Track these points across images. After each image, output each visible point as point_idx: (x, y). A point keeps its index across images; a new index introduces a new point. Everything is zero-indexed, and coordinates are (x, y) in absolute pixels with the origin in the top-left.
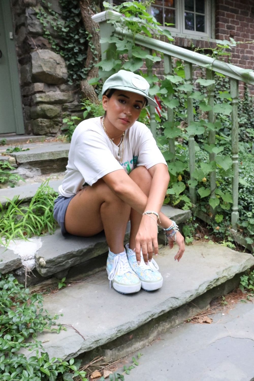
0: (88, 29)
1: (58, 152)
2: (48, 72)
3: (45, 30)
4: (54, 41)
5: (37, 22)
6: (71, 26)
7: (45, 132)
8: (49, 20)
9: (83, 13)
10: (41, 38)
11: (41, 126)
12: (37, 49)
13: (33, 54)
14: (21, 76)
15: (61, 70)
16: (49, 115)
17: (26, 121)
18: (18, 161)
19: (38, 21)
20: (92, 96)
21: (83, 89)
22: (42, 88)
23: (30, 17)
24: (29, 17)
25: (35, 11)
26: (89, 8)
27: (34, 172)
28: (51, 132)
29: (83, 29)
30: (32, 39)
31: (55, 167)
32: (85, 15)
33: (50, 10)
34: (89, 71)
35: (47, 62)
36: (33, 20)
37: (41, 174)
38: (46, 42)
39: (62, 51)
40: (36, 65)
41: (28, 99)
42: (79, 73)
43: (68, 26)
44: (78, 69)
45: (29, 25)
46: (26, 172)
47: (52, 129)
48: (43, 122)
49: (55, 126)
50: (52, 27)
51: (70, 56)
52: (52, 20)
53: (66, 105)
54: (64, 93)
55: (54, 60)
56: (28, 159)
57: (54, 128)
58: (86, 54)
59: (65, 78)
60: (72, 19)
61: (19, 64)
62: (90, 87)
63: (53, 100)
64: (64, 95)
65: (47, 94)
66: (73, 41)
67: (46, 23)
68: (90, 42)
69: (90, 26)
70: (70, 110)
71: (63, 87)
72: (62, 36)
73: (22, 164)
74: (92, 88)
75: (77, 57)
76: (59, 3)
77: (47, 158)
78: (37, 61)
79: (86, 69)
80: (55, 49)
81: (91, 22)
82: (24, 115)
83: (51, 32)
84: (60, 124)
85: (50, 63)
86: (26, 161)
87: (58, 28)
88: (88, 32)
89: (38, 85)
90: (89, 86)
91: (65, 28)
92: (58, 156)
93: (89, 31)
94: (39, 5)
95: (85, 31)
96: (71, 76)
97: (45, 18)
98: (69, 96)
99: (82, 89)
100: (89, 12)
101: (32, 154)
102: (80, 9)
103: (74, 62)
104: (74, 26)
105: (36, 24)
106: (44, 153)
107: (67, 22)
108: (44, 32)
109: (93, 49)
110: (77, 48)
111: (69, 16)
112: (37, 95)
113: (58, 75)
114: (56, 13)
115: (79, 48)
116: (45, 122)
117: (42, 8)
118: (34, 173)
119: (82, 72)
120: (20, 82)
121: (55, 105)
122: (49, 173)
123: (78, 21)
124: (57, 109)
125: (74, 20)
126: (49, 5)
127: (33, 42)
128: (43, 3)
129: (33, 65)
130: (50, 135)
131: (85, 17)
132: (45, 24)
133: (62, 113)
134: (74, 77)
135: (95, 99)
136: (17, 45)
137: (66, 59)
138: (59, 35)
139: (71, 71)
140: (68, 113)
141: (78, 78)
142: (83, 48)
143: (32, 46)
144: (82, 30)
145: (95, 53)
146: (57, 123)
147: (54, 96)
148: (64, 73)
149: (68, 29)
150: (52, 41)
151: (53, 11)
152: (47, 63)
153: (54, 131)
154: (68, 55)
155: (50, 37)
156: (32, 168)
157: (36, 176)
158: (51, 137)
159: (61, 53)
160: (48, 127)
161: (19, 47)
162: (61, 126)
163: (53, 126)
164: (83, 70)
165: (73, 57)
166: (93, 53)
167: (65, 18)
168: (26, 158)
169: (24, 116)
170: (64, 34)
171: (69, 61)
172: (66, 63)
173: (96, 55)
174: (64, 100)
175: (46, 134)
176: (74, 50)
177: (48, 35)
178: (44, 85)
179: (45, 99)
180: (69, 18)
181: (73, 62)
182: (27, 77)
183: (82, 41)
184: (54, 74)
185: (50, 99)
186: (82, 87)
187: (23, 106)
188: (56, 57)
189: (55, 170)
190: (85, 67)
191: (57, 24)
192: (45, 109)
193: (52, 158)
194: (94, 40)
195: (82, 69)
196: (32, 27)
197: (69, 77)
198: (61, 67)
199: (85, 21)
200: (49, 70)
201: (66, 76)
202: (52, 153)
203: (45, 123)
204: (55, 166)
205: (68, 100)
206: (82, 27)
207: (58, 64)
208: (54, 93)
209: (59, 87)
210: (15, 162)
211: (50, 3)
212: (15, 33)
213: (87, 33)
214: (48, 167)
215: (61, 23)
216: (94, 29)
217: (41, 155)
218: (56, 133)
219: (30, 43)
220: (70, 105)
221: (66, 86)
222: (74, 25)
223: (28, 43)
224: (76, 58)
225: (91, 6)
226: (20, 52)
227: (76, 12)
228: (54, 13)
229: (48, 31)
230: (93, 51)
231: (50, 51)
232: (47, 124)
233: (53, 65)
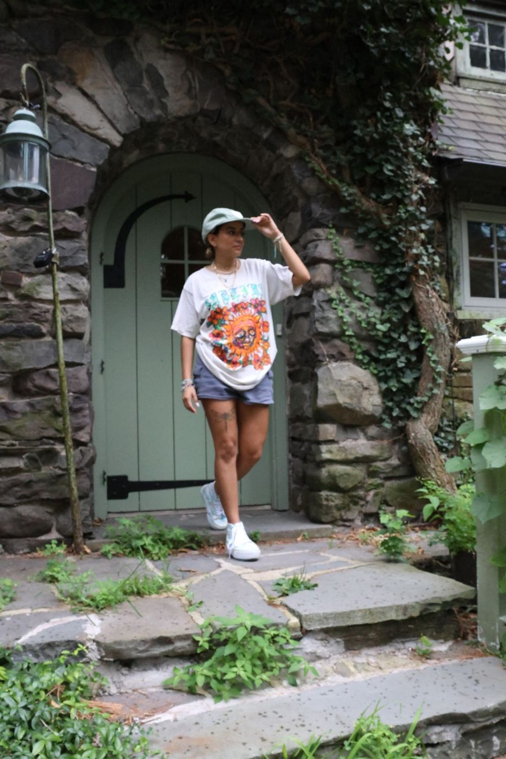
0: (426, 325)
1: (381, 610)
2: (346, 405)
3: (345, 328)
4: (359, 347)
5: (331, 315)
6: (394, 319)
7: (333, 517)
8: (354, 311)
9: (415, 295)
10: (337, 342)
11: (327, 506)
12: (329, 362)
13: (320, 372)
14: (291, 401)
15: (371, 400)
16: (342, 485)
17: (293, 486)
18: (305, 626)
19: (334, 314)
20: (429, 452)
21: (412, 438)
22: (334, 435)
23: (321, 306)
24: (318, 308)
25: (329, 295)
26: (428, 287)
27: (332, 645)
28: (345, 518)
29: (415, 323)
30: (321, 345)
31: (371, 637)
32: (421, 299)
33: (356, 293)
34: (425, 404)
35: (346, 386)
36: (326, 312)
37: (344, 650)
38: (345, 349)
39: (373, 363)
40: (326, 391)
41: (301, 447)
42: (404, 406)
43: (389, 320)
44: (402, 397)
45: (318, 320)
46: (318, 647)
47: (346, 512)
48: (330, 497)
49: (351, 505)
50: (359, 322)
51: (389, 374)
52: (359, 309)
53: (375, 466)
54: (374, 443)
55: (359, 382)
56: (322, 623)
57: (349, 510)
58: (419, 370)
59: (377, 414)
60: (394, 305)
61: (288, 380)
62: (426, 435)
63: (351, 457)
64: (373, 447)
65: (342, 444)
66: (395, 345)
67: (348, 317)
68: (429, 349)
69: (430, 320)
70: (382, 476)
71: (373, 430)
72: (376, 338)
73: (311, 631)
74: (430, 436)
75: (401, 374)
76: (373, 278)
77: (359, 621)
78: (327, 384)
79: (419, 399)
80: (361, 360)
81: (431, 311)
82: (291, 473)
83: (356, 331)
84: (362, 503)
85: (350, 388)
86: (319, 627)
87: (369, 323)
88: (425, 329)
89: (327, 429)
90: (424, 433)
91: (383, 322)
92: (380, 618)
93: (427, 328)
94: (337, 284)
95: (419, 326)
96: (388, 410)
97: (347, 307)
98: (382, 448)
99: (410, 439)
100: (428, 293)
101: (331, 614)
102: (411, 289)
103: (396, 385)
104: (398, 319)
105: (331, 319)
106: (354, 612)
107: (385, 311)
108: (343, 332)
109: (434, 362)
110: (403, 359)
111: (390, 299)
112: (324, 448)
113: (365, 409)
114: (366, 296)
115: (407, 359)
116: (333, 499)
117: (341, 289)
118: (332, 649)
119: (411, 404)
120: (287, 412)
121: (355, 464)
122: (359, 649)
123: (407, 310)
124: (358, 472)
125: (398, 308)
126: (355, 284)
127: (322, 349)
128: (345, 281)
129: (319, 392)
130: (341, 523)
131: (421, 302)
132: (347, 319)
133: (367, 480)
134: (394, 414)
135: (435, 458)
136: (288, 346)
137: (380, 379)
138: (370, 335)
139: (389, 401)
140: (379, 481)
141: (402, 415)
142: (414, 359)
143: (320, 358)
144: (414, 326)
145: (437, 370)
146: (355, 500)
147: (355, 449)
148: (375, 405)
149: (388, 325)
150: (355, 347)
151: (361, 293)
152: (346, 388)
153: (349, 515)
154: (384, 371)
155: (354, 340)
156: (329, 638)
157: (334, 655)
158: (342, 528)
159: (371, 368)
160: (339, 508)
161: (291, 349)
162: (362, 506)
163: (348, 505)
164: (412, 401)
165: (394, 375)
166: (433, 369)
167: (381, 304)
168: (320, 620)
169: (289, 476)
170: (380, 334)
171: (386, 382)
172: (380, 387)
173: (439, 374)
174: (372, 456)
175: (333, 522)
176: (398, 362)
177: (350, 336)
178: (338, 427)
179: (337, 455)
180: (389, 304)
181: (394, 385)
182: (305, 408)
183: (413, 346)
184: (358, 409)
185: (346, 455)
186: (410, 434)
187: (290, 456)
188: (363, 375)
189: (370, 642)
190: (416, 395)
191: (368, 317)
192: (337, 474)
193: (368, 621)
194: (436, 346)
195: (410, 398)
196: (322, 323)
197: (384, 412)
198: (371, 395)
199: (419, 310)
200: (348, 401)
201: (378, 412)
202: (370, 612)
203: (333, 501)
204: (372, 635)
205: (380, 456)
206: (414, 320)
207: (366, 389)
208: (354, 443)
209: (363, 431)
210: (299, 629)
211: (358, 280)
212: (285, 325)
213: (423, 331)
214: (359, 637)
215: (375, 313)
216: (438, 324)
217: (348, 615)
218: (352, 521)
219: (317, 352)
220: (384, 465)
221: (377, 429)
222: (400, 316)
223: (314, 352)
224: (400, 376)
225: (432, 283)
226: (293, 359)
227: (404, 294)
228: (362, 296)
229: (350, 330)
230: (433, 365)
231: (351, 365)
232: (337, 502)
233: (356, 392)
